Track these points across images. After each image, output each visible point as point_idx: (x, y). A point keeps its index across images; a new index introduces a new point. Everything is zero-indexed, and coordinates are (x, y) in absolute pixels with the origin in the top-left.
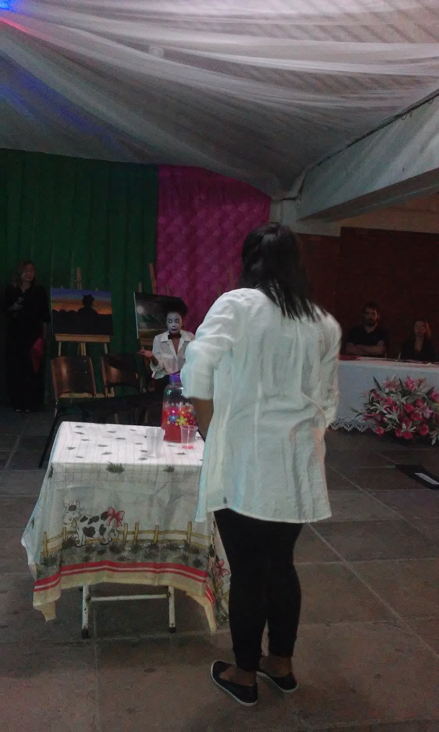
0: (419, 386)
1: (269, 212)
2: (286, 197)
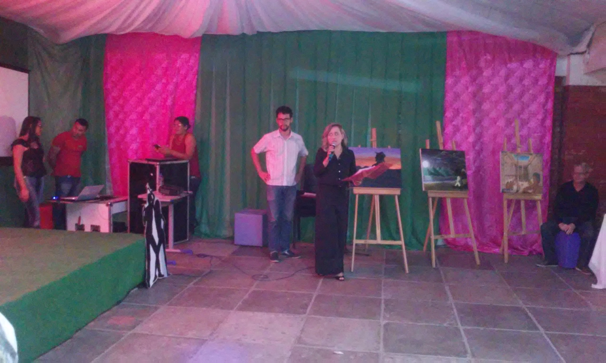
1: (555, 66)
2: (574, 51)
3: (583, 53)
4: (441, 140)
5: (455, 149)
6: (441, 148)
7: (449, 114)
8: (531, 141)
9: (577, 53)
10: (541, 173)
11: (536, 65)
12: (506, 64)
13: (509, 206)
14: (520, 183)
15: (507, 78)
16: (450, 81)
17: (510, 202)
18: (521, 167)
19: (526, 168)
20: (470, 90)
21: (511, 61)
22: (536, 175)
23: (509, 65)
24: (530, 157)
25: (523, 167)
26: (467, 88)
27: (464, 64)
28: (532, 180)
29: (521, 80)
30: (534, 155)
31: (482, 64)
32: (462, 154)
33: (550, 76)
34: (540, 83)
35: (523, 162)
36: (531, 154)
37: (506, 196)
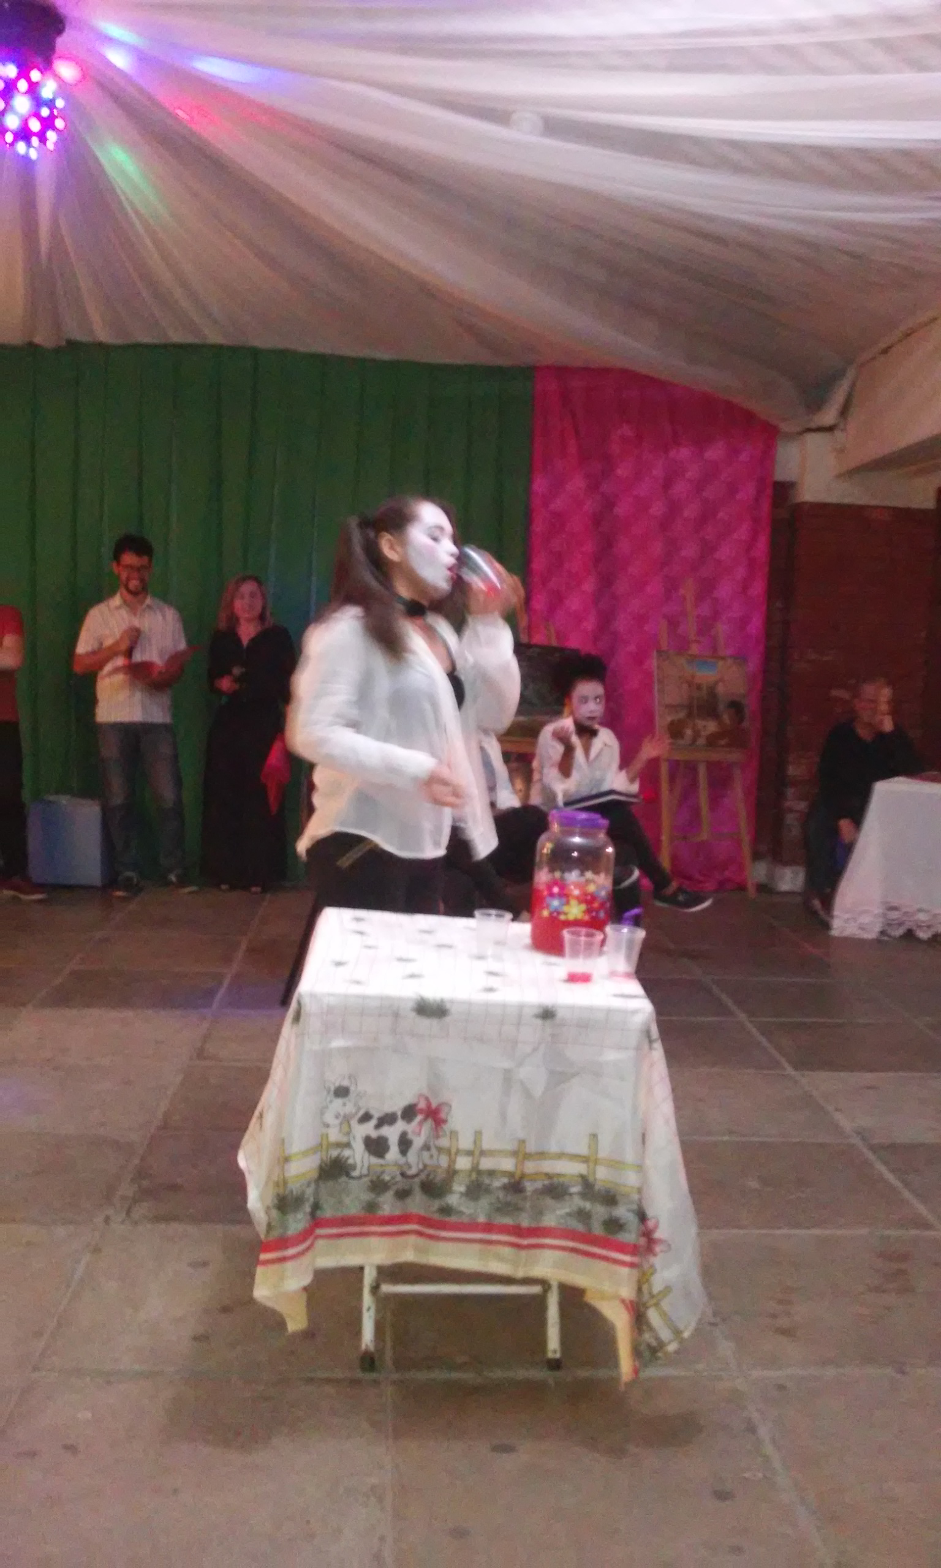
1: (773, 460)
2: (813, 425)
3: (830, 429)
4: (523, 621)
5: (554, 643)
7: (539, 564)
8: (721, 629)
9: (819, 429)
11: (732, 454)
12: (665, 449)
13: (672, 779)
14: (700, 723)
15: (667, 484)
16: (540, 485)
17: (676, 765)
18: (699, 687)
19: (711, 689)
20: (586, 508)
21: (676, 442)
23: (672, 454)
24: (721, 663)
25: (704, 688)
26: (580, 504)
27: (572, 448)
28: (726, 718)
29: (699, 487)
30: (729, 662)
31: (614, 449)
33: (761, 482)
34: (739, 497)
35: (706, 675)
36: (723, 658)
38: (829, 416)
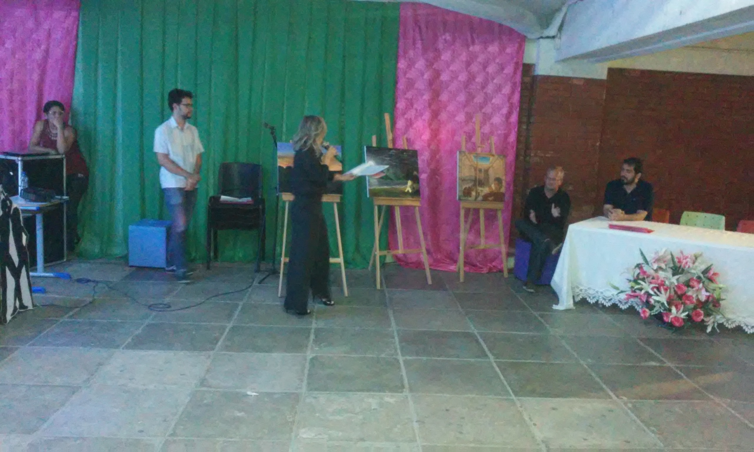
0: (694, 263)
1: (523, 52)
2: (544, 35)
3: (553, 37)
4: (390, 137)
5: (406, 148)
6: (390, 146)
7: (401, 105)
8: (493, 139)
9: (548, 37)
10: (504, 178)
11: (502, 49)
12: (468, 46)
13: (466, 216)
14: (480, 189)
15: (468, 64)
16: (402, 64)
17: (468, 211)
18: (480, 170)
19: (487, 171)
20: (426, 76)
21: (473, 43)
22: (498, 180)
23: (471, 48)
24: (491, 158)
25: (483, 171)
26: (423, 75)
27: (419, 45)
28: (493, 186)
29: (485, 67)
30: (496, 157)
31: (441, 46)
32: (414, 154)
33: (517, 63)
34: (505, 71)
35: (484, 164)
36: (493, 155)
37: (463, 205)
38: (552, 31)
